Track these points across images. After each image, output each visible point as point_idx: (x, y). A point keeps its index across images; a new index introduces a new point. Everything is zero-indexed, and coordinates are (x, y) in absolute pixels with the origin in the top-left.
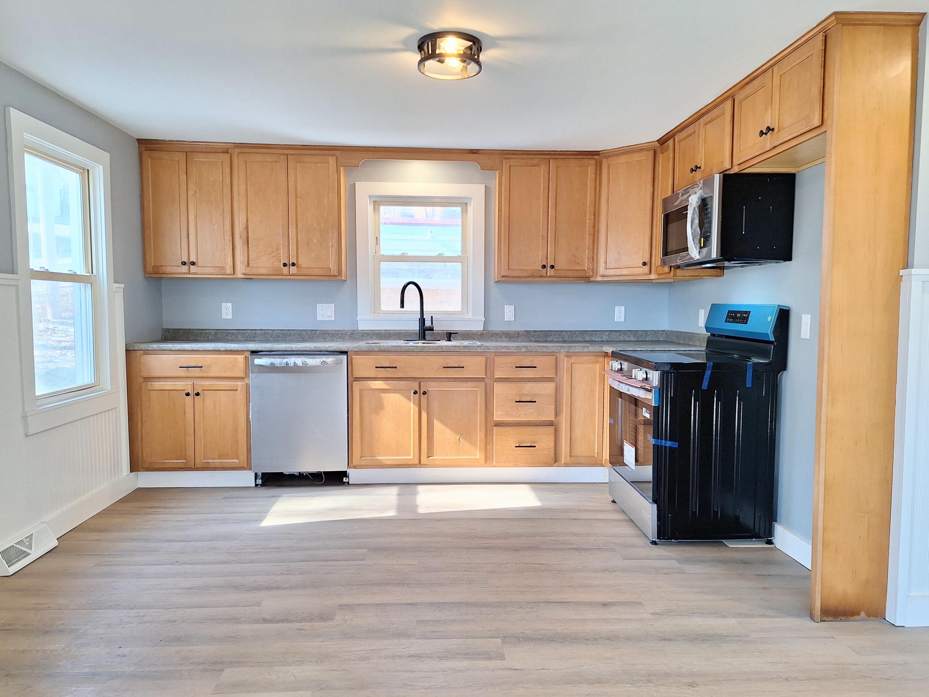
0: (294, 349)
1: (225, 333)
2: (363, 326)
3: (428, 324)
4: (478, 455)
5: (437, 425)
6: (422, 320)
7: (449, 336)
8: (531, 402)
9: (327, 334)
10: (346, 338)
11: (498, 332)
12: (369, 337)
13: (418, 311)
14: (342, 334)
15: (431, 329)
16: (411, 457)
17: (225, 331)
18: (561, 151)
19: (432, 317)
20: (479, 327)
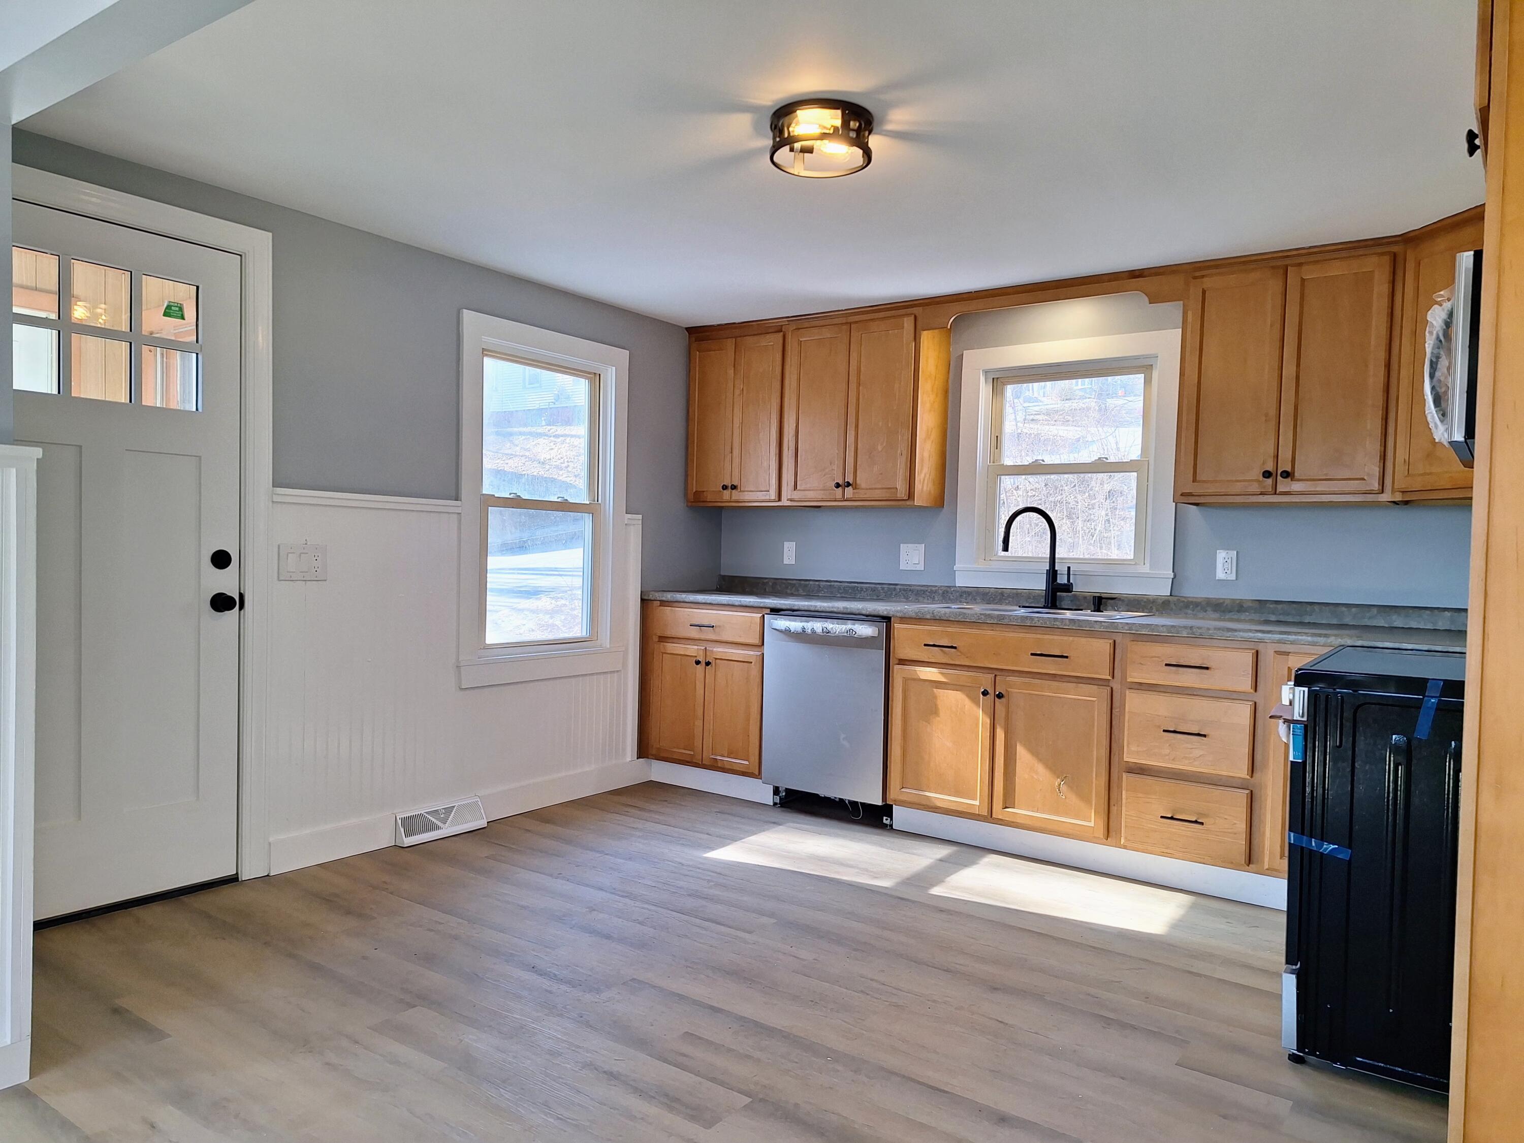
0: (818, 609)
1: (784, 584)
2: (961, 581)
3: (1062, 580)
4: (1092, 821)
5: (1022, 753)
6: (1052, 573)
7: (1099, 603)
8: (1199, 735)
9: (910, 590)
10: (936, 599)
11: (1199, 600)
12: (970, 598)
13: (1045, 558)
14: (931, 592)
15: (1068, 588)
16: (977, 803)
17: (784, 581)
18: (1310, 247)
19: (1069, 568)
20: (1163, 590)
